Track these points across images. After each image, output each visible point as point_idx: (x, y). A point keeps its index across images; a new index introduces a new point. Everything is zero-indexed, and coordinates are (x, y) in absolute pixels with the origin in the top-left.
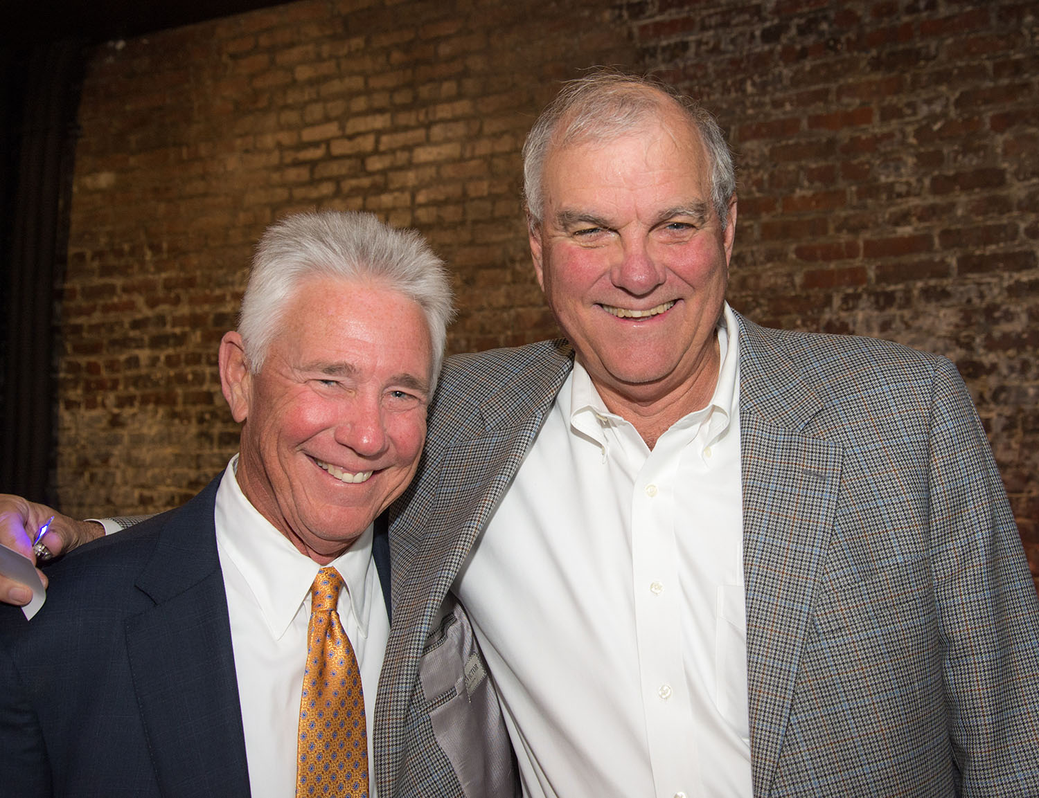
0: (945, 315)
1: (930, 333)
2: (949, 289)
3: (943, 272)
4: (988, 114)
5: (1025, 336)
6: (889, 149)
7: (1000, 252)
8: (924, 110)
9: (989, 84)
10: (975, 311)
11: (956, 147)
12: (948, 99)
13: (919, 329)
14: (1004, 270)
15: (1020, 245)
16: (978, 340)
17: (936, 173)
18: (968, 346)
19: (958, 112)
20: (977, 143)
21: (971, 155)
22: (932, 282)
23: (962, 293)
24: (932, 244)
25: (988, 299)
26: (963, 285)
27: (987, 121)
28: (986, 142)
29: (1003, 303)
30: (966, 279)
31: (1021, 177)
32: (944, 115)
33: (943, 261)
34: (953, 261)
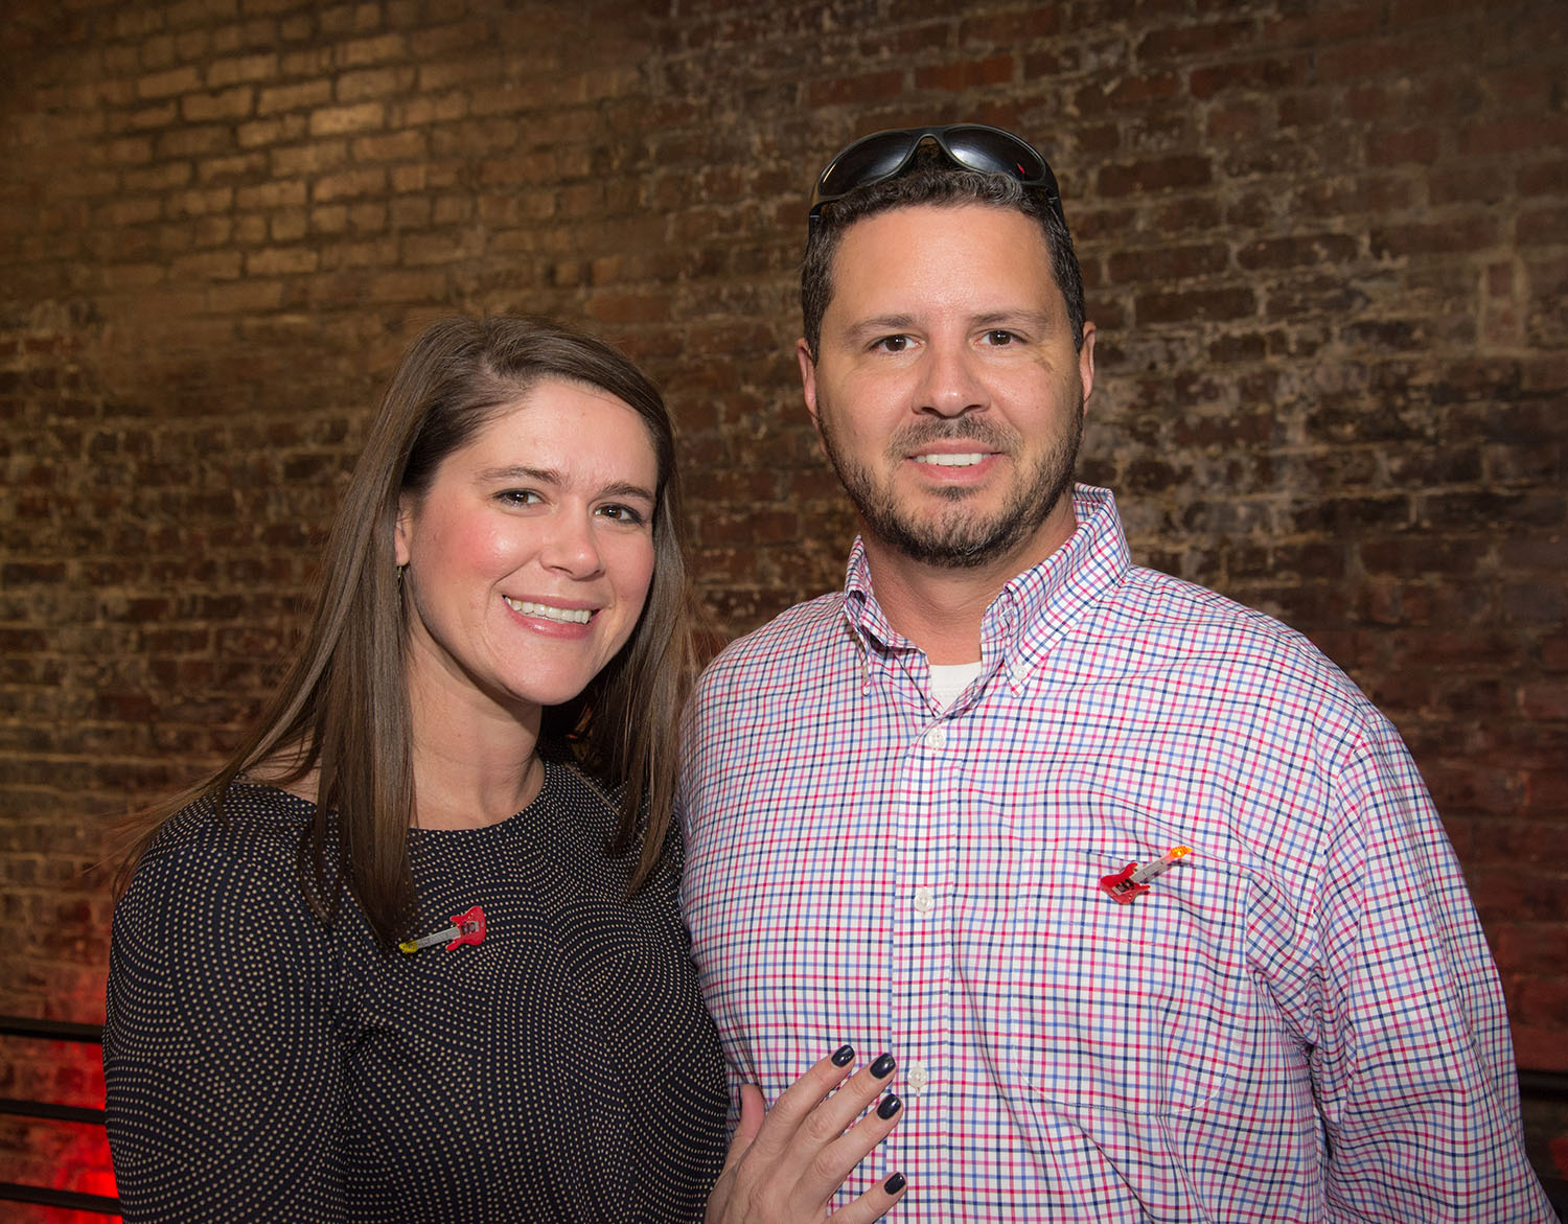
0: (1115, 389)
2: (1122, 347)
3: (1112, 320)
4: (1187, 69)
5: (1235, 423)
6: (1037, 122)
7: (1200, 288)
8: (1091, 61)
9: (1189, 21)
10: (1160, 383)
11: (1137, 122)
12: (1127, 45)
14: (1206, 319)
15: (1230, 278)
16: (1164, 429)
17: (1107, 162)
18: (1149, 438)
19: (1142, 64)
20: (1169, 115)
21: (1159, 135)
23: (1141, 354)
24: (1098, 276)
25: (1181, 364)
26: (1145, 341)
27: (1185, 79)
28: (1181, 113)
29: (1203, 370)
30: (1150, 331)
31: (1235, 170)
32: (1121, 69)
33: (1113, 304)
34: (1129, 304)
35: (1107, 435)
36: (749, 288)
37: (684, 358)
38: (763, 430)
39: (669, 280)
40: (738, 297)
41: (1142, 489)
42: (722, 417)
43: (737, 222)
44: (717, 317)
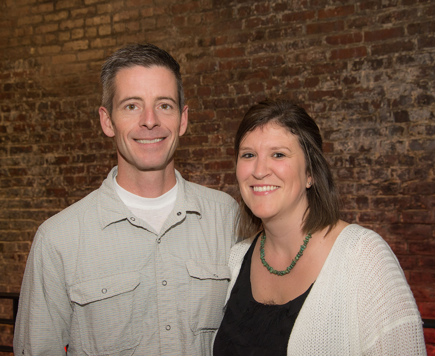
0: (411, 71)
1: (403, 81)
2: (413, 56)
3: (409, 47)
10: (429, 68)
13: (396, 79)
16: (430, 84)
18: (425, 87)
22: (404, 53)
23: (420, 59)
24: (404, 33)
26: (421, 54)
30: (423, 50)
33: (410, 41)
34: (415, 41)
35: (408, 87)
36: (273, 44)
37: (251, 68)
38: (281, 91)
39: (244, 42)
40: (270, 47)
41: (422, 104)
42: (266, 88)
43: (268, 21)
44: (262, 54)
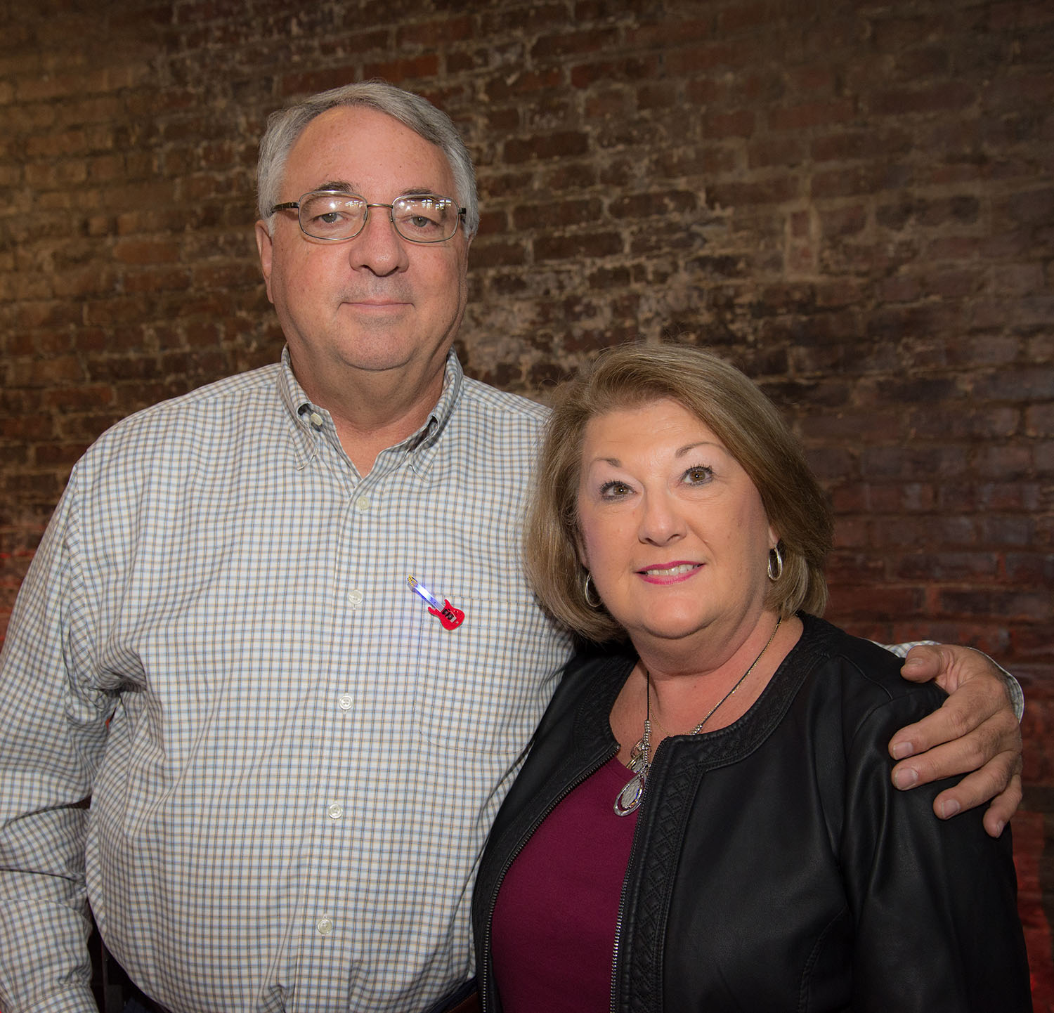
0: (519, 310)
1: (503, 331)
2: (524, 278)
3: (517, 258)
4: (569, 65)
5: (608, 334)
6: (457, 107)
7: (581, 233)
8: (497, 60)
9: (569, 29)
10: (553, 305)
11: (532, 106)
12: (523, 46)
13: (490, 327)
14: (586, 256)
15: (604, 225)
16: (556, 340)
17: (510, 137)
18: (546, 347)
19: (536, 61)
20: (556, 101)
21: (549, 116)
22: (506, 270)
23: (538, 283)
24: (505, 224)
25: (568, 291)
26: (540, 273)
27: (568, 73)
28: (565, 99)
29: (584, 295)
30: (545, 266)
31: (605, 143)
32: (519, 65)
33: (517, 245)
34: (528, 245)
35: (514, 345)
36: (240, 236)
37: (191, 290)
38: (254, 345)
39: (178, 230)
40: (232, 243)
41: (540, 384)
42: (222, 336)
43: (229, 185)
44: (216, 259)
